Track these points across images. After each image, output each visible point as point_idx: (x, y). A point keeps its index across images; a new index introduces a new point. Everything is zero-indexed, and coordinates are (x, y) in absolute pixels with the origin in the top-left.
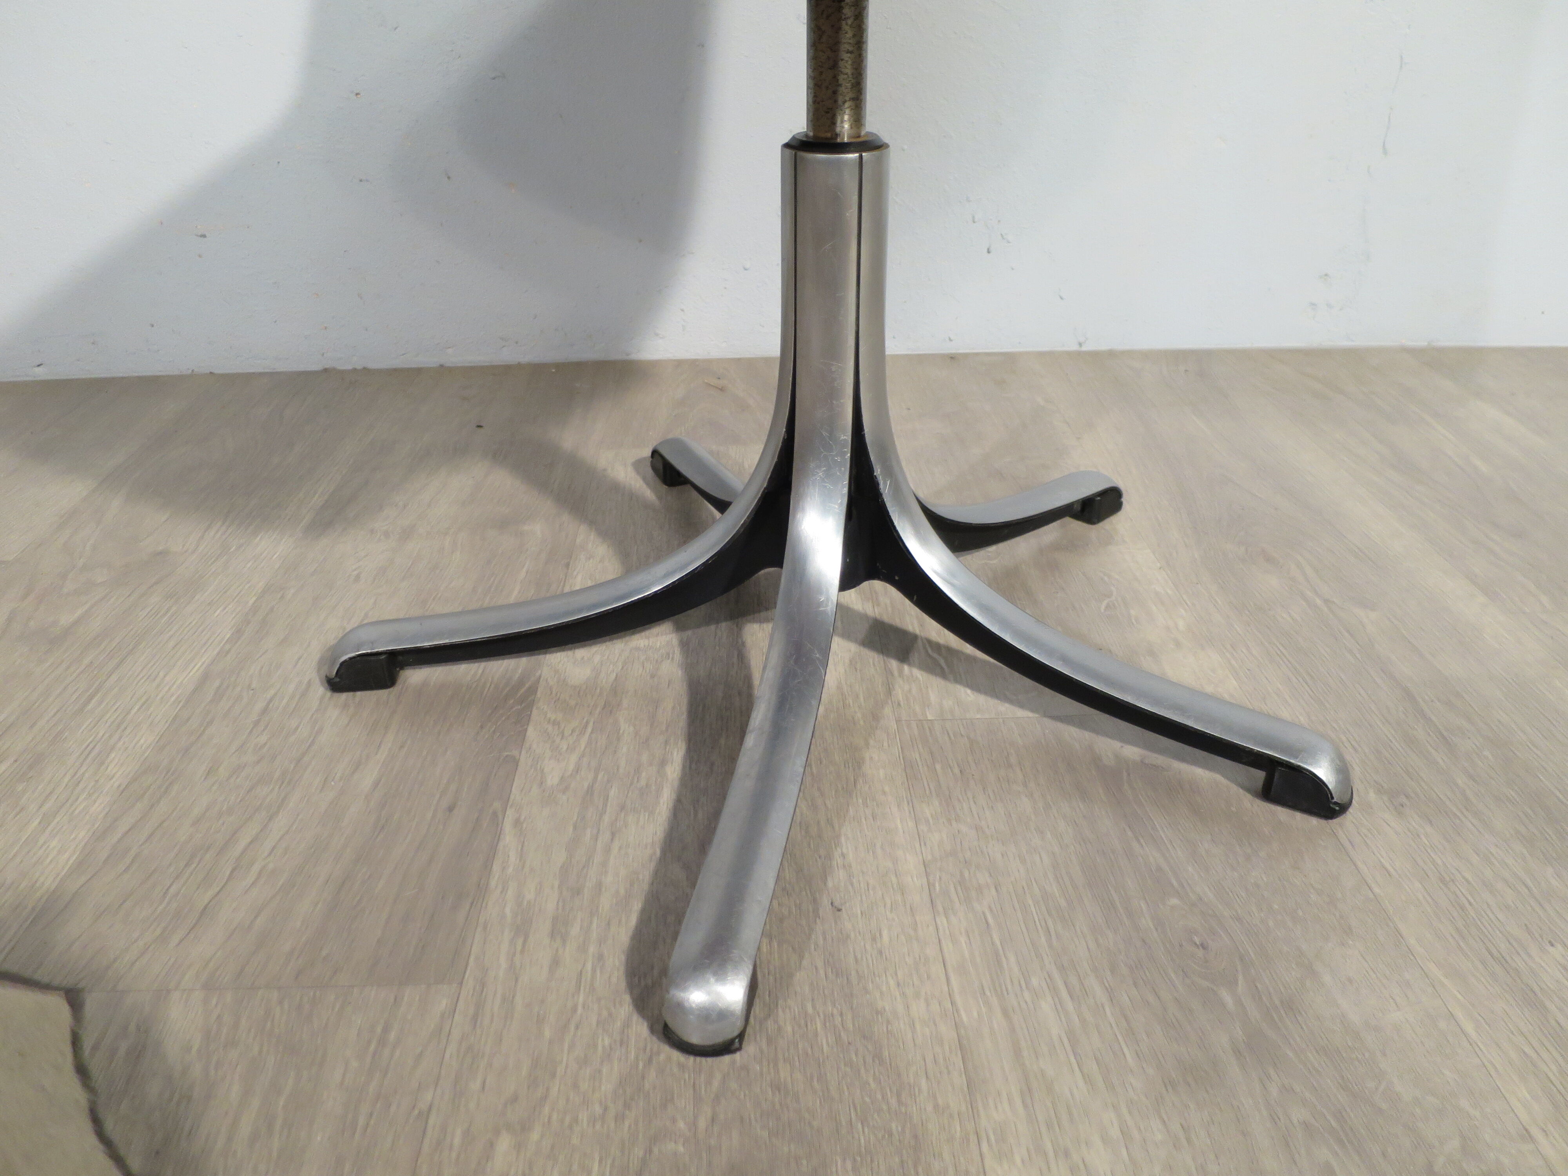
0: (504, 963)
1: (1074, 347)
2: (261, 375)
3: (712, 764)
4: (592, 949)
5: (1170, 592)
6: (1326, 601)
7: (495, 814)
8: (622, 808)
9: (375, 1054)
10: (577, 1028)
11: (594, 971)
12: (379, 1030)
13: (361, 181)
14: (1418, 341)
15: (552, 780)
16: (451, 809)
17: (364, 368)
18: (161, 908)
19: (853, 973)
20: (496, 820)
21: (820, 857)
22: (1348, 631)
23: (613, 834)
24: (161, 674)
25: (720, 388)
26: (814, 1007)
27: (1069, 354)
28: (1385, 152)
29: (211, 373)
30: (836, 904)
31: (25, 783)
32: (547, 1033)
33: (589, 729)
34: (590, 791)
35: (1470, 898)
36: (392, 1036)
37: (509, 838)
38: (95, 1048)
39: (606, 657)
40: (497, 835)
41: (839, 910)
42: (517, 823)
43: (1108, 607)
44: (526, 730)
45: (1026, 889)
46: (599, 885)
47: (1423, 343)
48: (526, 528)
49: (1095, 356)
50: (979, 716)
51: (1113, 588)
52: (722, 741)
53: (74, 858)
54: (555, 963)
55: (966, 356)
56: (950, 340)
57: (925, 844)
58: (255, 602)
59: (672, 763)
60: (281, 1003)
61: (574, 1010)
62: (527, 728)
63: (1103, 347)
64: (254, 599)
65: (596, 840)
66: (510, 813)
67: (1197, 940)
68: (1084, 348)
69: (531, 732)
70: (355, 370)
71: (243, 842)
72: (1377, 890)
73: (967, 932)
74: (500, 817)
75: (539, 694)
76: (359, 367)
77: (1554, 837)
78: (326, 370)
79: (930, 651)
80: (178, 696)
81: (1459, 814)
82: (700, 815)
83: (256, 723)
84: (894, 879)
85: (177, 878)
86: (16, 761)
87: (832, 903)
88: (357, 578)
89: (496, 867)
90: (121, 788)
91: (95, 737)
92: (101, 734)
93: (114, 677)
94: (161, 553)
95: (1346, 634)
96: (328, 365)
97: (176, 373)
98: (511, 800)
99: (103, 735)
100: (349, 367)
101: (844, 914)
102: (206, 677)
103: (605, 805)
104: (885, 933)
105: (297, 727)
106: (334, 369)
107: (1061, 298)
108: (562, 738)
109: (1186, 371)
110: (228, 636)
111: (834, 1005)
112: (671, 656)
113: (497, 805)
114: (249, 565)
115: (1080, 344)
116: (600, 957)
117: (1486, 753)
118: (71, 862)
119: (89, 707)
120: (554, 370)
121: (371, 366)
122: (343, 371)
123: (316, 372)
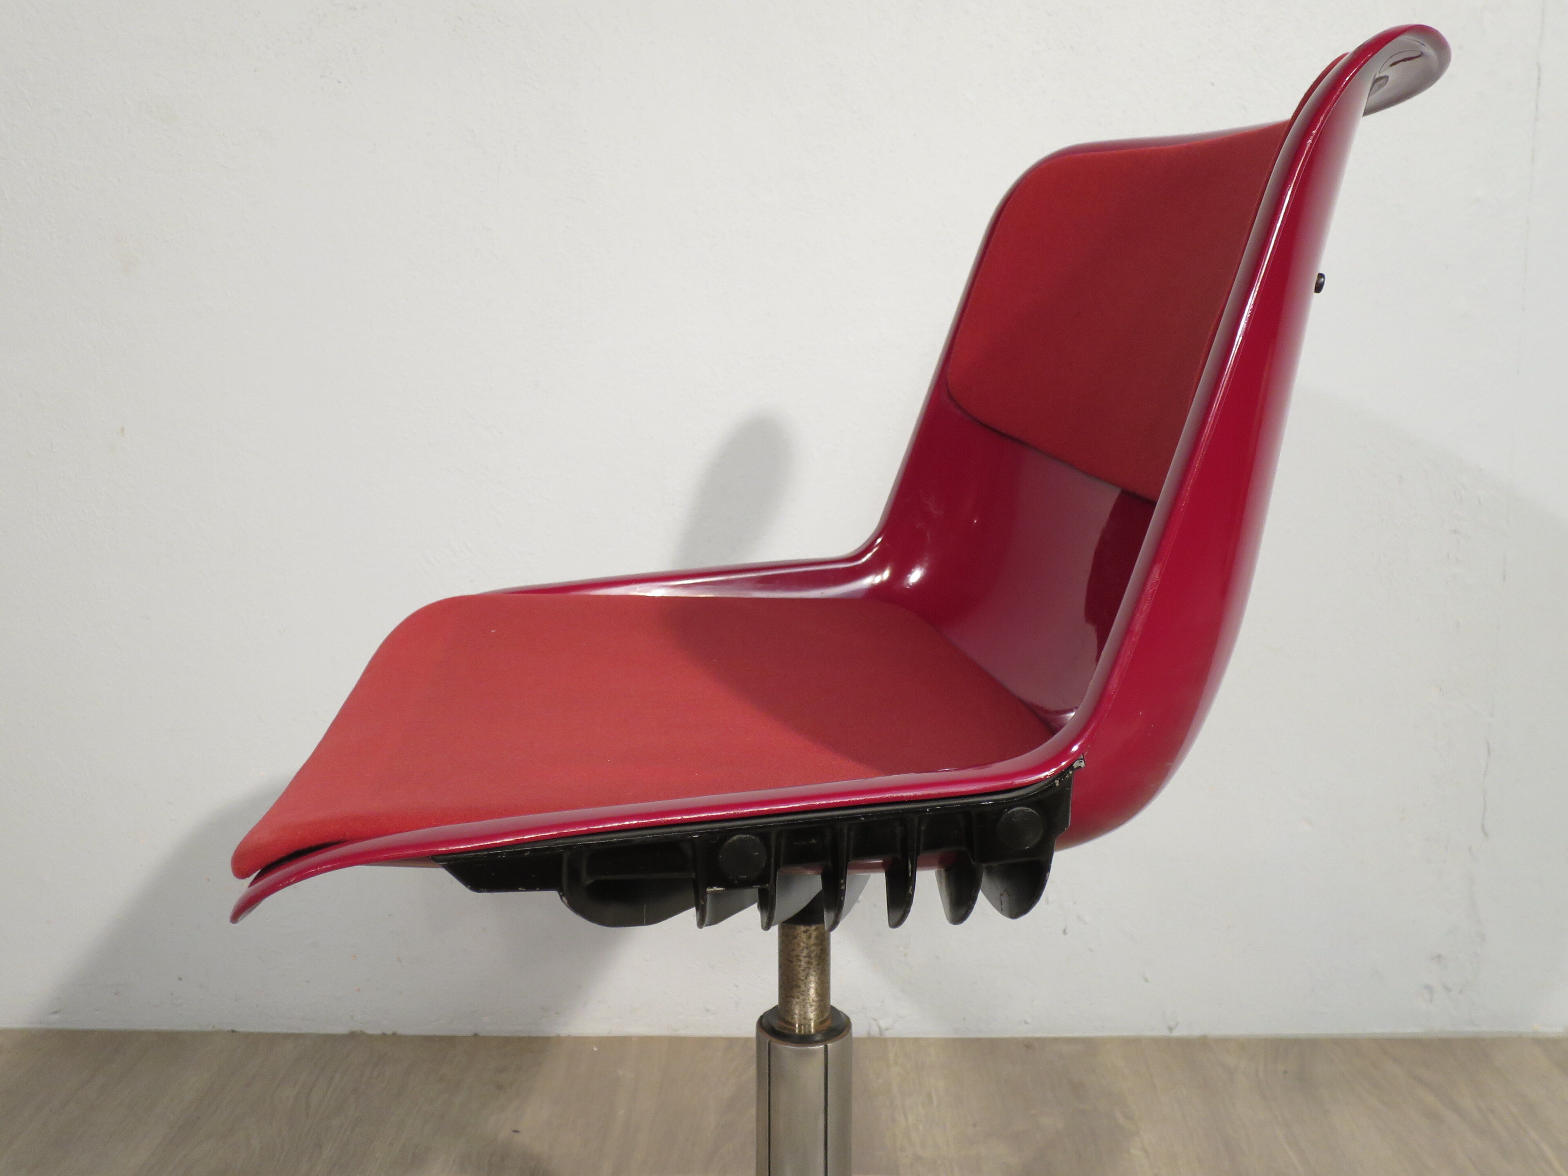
1: (1163, 1032)
2: (287, 1036)
17: (394, 1034)
27: (1156, 1041)
28: (1485, 833)
29: (233, 1031)
49: (1185, 1043)
55: (1042, 1041)
56: (1026, 1023)
63: (1196, 1032)
68: (1176, 1033)
70: (384, 1035)
76: (388, 1032)
78: (353, 1036)
96: (357, 1027)
97: (196, 1028)
100: (378, 1032)
106: (363, 1033)
107: (1146, 980)
115: (1171, 1029)
121: (402, 1031)
122: (371, 1037)
123: (343, 1036)
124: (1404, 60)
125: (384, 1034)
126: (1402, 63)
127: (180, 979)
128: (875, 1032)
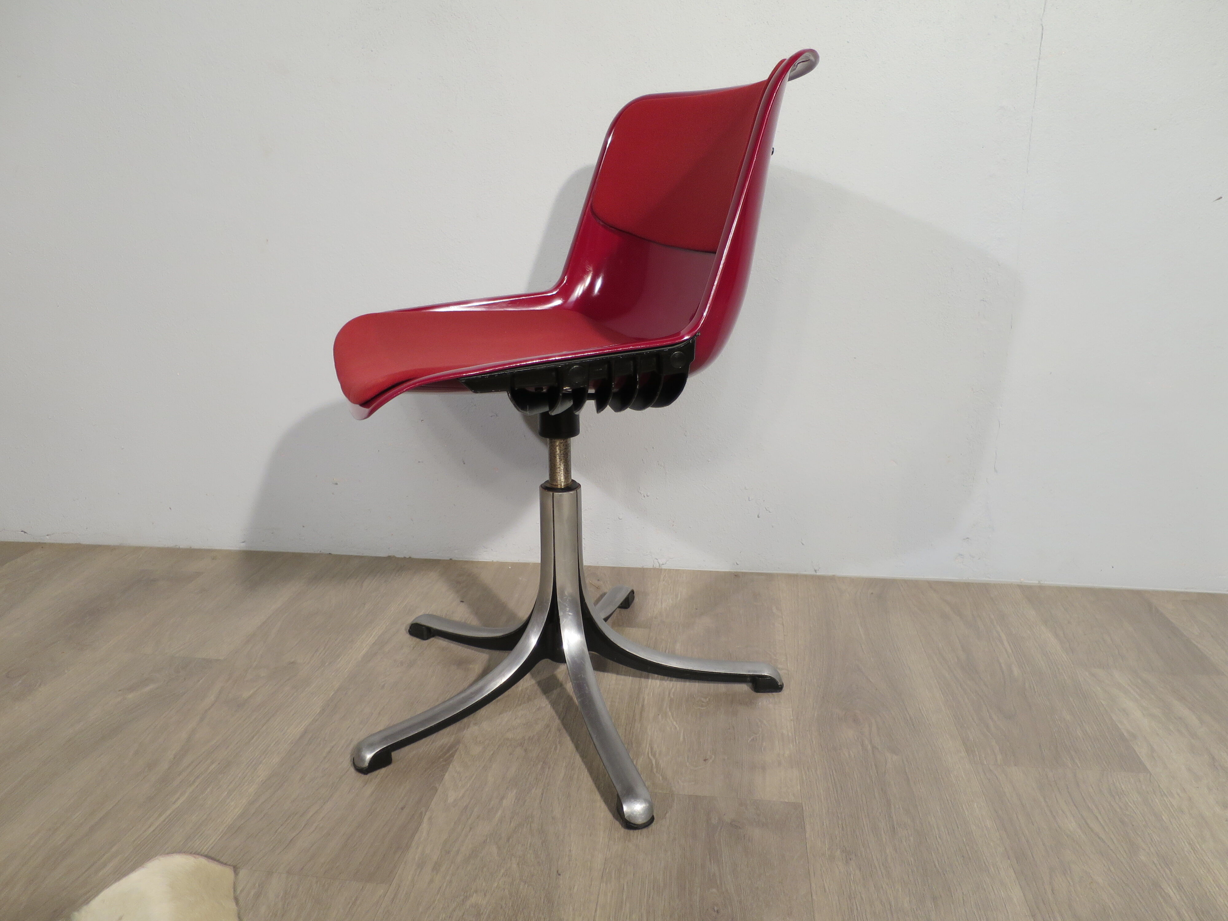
0: (410, 878)
1: (812, 573)
2: (356, 557)
3: (525, 801)
4: (448, 878)
5: (790, 734)
6: (874, 748)
7: (421, 813)
8: (478, 817)
9: (350, 907)
10: (433, 909)
11: (446, 886)
12: (353, 899)
13: (419, 462)
14: (1032, 580)
15: (451, 800)
16: (402, 809)
18: (273, 838)
19: (556, 902)
20: (421, 816)
21: (559, 850)
22: (876, 766)
23: (471, 828)
24: (286, 728)
25: (597, 587)
26: (534, 914)
27: (807, 577)
28: (996, 471)
29: (330, 554)
30: (559, 872)
31: (222, 775)
32: (421, 910)
33: (473, 778)
34: (466, 807)
35: (858, 906)
36: (358, 902)
37: (425, 825)
38: (242, 891)
39: (491, 742)
40: (420, 824)
41: (559, 875)
42: (430, 818)
43: (753, 740)
44: (444, 775)
45: (647, 876)
46: (458, 852)
47: (1034, 582)
48: (471, 666)
49: (821, 579)
50: (660, 791)
51: (760, 729)
52: (533, 791)
53: (241, 811)
54: (431, 881)
55: (745, 574)
57: (609, 850)
58: (333, 695)
59: (507, 799)
60: (317, 882)
61: (434, 902)
62: (445, 774)
63: (830, 574)
64: (333, 693)
65: (463, 830)
66: (428, 814)
67: (716, 908)
69: (447, 776)
71: (311, 814)
72: (814, 897)
73: (612, 891)
74: (423, 814)
75: (455, 757)
76: (407, 557)
77: (920, 883)
78: (389, 558)
79: (650, 755)
80: (292, 740)
81: (877, 867)
82: (512, 824)
83: (325, 758)
84: (589, 864)
85: (282, 825)
86: (219, 764)
87: (557, 872)
88: (383, 686)
89: (416, 838)
90: (263, 782)
91: (254, 756)
92: (256, 756)
93: (264, 728)
94: (293, 663)
95: (874, 767)
96: (391, 555)
97: (312, 552)
98: (430, 808)
99: (257, 756)
101: (561, 877)
102: (305, 732)
103: (471, 815)
104: (576, 887)
105: (342, 762)
106: (394, 557)
108: (460, 780)
109: (872, 593)
110: (318, 712)
111: (543, 914)
112: (522, 744)
113: (423, 809)
114: (333, 674)
116: (451, 882)
117: (912, 838)
118: (239, 812)
119: (252, 741)
120: (510, 568)
121: (414, 556)
122: (398, 559)
123: (384, 558)
124: (802, 62)
125: (405, 558)
126: (802, 63)
127: (304, 527)
128: (657, 566)
